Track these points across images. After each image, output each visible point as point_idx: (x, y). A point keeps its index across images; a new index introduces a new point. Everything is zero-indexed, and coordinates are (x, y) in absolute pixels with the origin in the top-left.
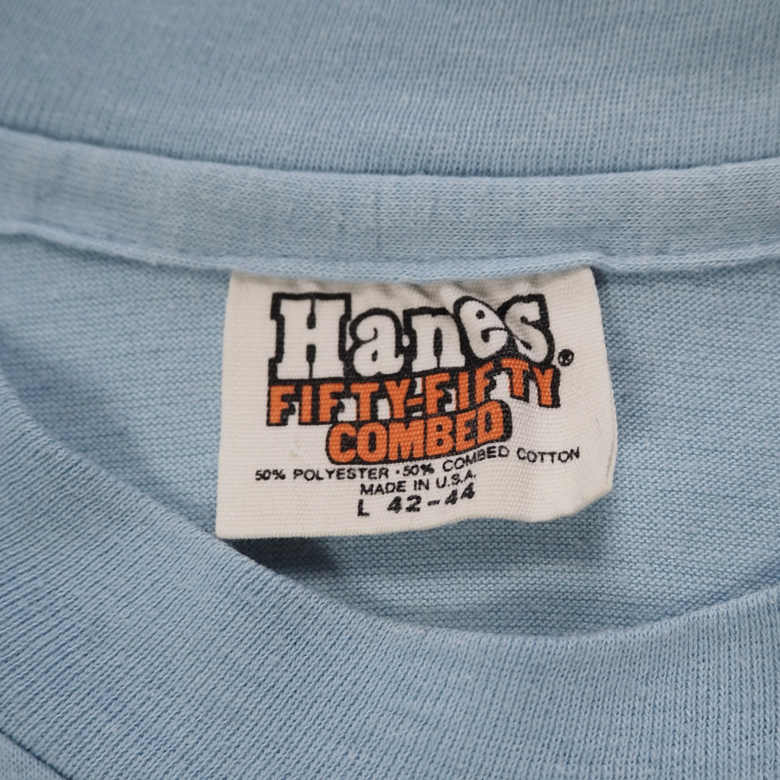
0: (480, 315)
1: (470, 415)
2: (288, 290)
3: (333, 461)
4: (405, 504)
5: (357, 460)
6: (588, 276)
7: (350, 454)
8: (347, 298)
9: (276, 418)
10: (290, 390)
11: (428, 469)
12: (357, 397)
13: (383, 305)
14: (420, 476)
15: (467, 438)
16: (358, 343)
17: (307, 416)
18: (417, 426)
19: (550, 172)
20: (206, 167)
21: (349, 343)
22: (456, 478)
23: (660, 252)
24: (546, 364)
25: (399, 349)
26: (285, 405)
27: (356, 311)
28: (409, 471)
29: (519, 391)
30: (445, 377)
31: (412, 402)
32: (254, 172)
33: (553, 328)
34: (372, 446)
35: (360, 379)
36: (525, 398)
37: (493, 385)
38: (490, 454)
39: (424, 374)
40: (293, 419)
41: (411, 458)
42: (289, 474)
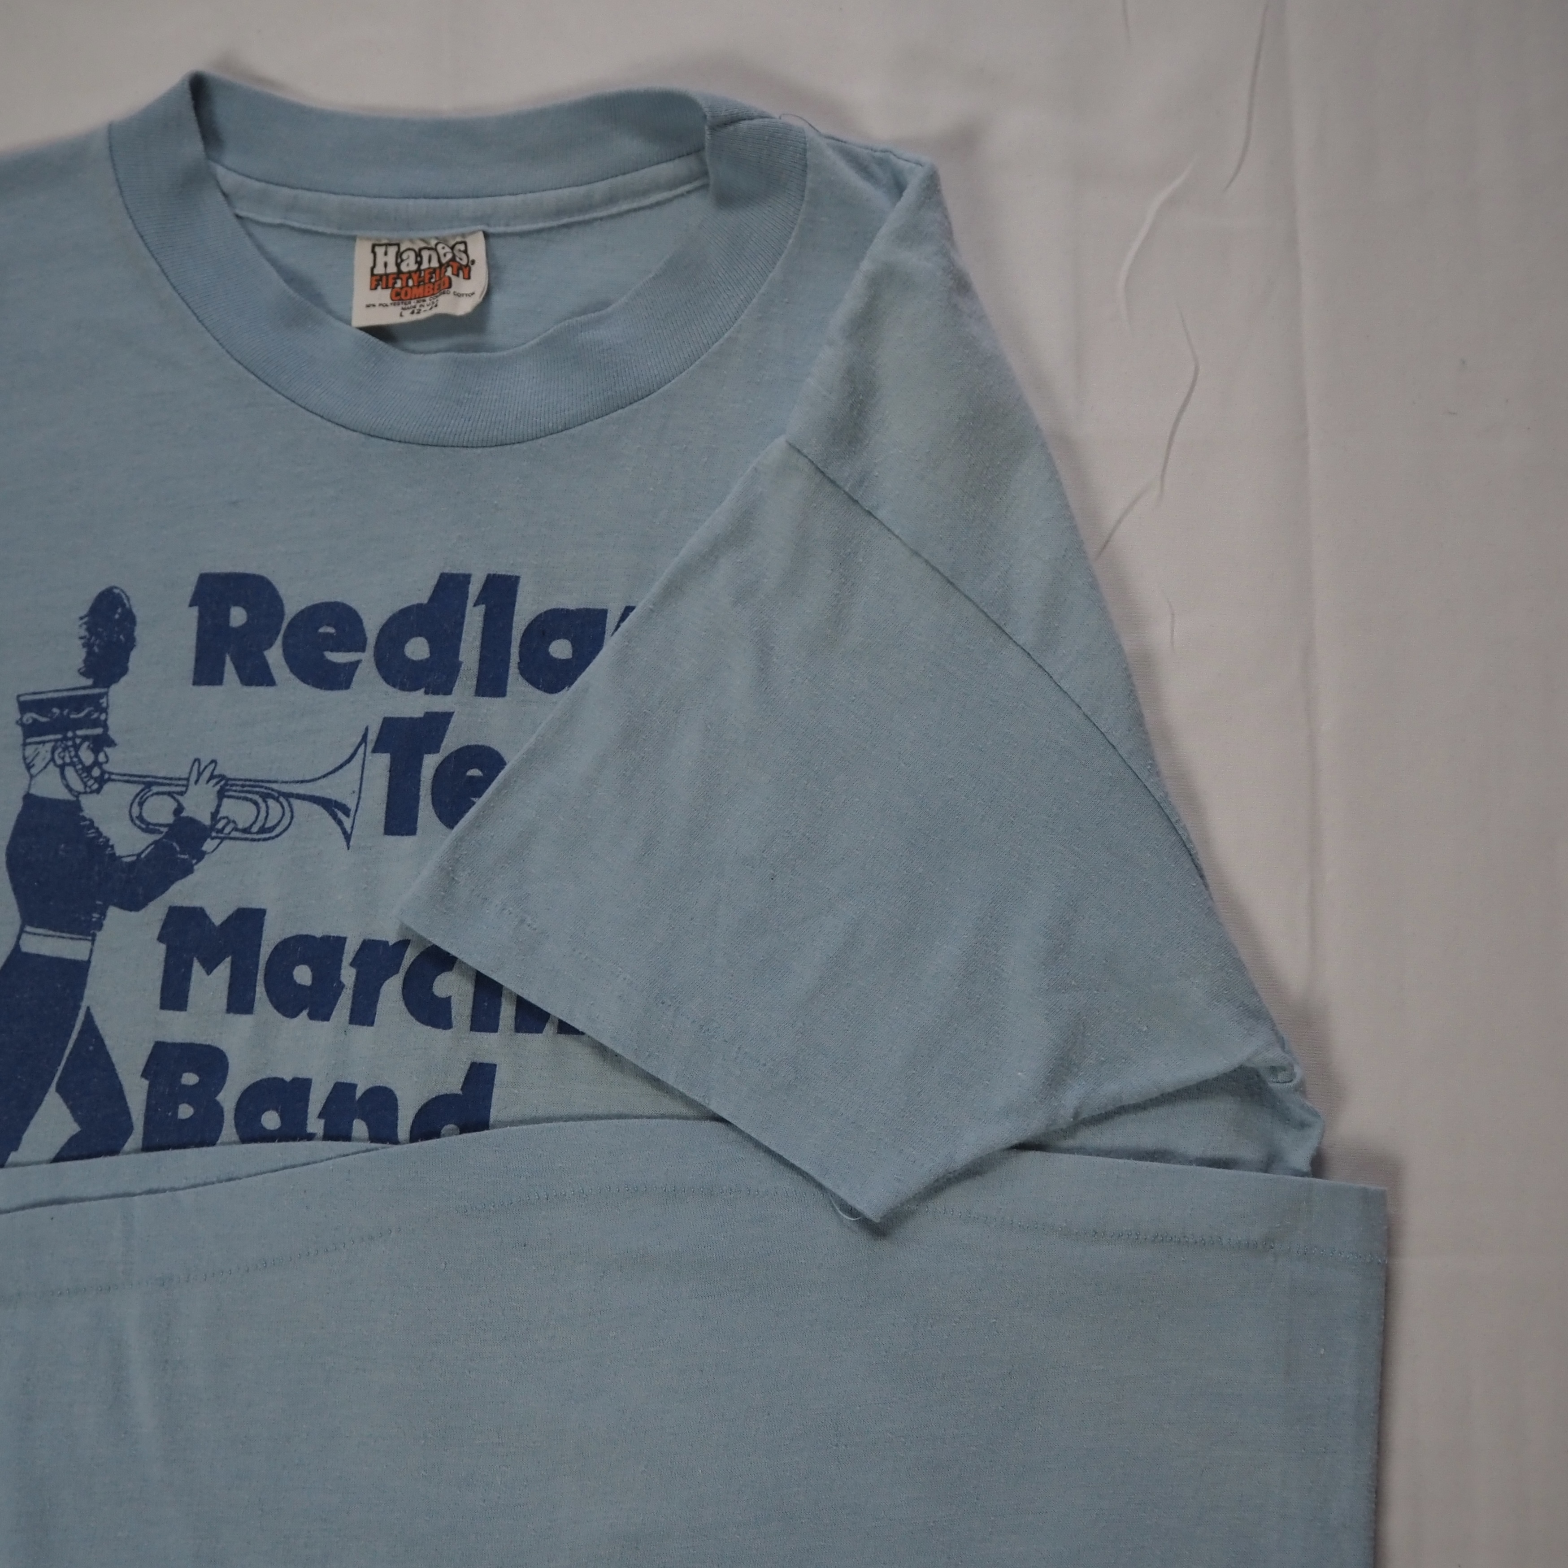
0: (443, 248)
1: (439, 282)
2: (377, 242)
3: (392, 300)
4: (416, 311)
5: (402, 300)
6: (481, 236)
7: (398, 298)
8: (398, 245)
9: (373, 287)
10: (378, 278)
11: (424, 301)
12: (401, 279)
13: (411, 246)
14: (422, 303)
15: (438, 289)
16: (402, 261)
17: (384, 286)
18: (421, 288)
19: (468, 197)
20: (347, 198)
21: (399, 260)
22: (433, 303)
23: (507, 225)
24: (467, 266)
25: (416, 262)
26: (376, 283)
27: (402, 249)
28: (418, 302)
29: (455, 273)
30: (431, 270)
31: (421, 279)
32: (364, 199)
33: (470, 252)
34: (406, 294)
35: (403, 273)
36: (458, 275)
37: (446, 271)
38: (444, 293)
39: (424, 270)
40: (379, 288)
41: (419, 298)
42: (377, 305)
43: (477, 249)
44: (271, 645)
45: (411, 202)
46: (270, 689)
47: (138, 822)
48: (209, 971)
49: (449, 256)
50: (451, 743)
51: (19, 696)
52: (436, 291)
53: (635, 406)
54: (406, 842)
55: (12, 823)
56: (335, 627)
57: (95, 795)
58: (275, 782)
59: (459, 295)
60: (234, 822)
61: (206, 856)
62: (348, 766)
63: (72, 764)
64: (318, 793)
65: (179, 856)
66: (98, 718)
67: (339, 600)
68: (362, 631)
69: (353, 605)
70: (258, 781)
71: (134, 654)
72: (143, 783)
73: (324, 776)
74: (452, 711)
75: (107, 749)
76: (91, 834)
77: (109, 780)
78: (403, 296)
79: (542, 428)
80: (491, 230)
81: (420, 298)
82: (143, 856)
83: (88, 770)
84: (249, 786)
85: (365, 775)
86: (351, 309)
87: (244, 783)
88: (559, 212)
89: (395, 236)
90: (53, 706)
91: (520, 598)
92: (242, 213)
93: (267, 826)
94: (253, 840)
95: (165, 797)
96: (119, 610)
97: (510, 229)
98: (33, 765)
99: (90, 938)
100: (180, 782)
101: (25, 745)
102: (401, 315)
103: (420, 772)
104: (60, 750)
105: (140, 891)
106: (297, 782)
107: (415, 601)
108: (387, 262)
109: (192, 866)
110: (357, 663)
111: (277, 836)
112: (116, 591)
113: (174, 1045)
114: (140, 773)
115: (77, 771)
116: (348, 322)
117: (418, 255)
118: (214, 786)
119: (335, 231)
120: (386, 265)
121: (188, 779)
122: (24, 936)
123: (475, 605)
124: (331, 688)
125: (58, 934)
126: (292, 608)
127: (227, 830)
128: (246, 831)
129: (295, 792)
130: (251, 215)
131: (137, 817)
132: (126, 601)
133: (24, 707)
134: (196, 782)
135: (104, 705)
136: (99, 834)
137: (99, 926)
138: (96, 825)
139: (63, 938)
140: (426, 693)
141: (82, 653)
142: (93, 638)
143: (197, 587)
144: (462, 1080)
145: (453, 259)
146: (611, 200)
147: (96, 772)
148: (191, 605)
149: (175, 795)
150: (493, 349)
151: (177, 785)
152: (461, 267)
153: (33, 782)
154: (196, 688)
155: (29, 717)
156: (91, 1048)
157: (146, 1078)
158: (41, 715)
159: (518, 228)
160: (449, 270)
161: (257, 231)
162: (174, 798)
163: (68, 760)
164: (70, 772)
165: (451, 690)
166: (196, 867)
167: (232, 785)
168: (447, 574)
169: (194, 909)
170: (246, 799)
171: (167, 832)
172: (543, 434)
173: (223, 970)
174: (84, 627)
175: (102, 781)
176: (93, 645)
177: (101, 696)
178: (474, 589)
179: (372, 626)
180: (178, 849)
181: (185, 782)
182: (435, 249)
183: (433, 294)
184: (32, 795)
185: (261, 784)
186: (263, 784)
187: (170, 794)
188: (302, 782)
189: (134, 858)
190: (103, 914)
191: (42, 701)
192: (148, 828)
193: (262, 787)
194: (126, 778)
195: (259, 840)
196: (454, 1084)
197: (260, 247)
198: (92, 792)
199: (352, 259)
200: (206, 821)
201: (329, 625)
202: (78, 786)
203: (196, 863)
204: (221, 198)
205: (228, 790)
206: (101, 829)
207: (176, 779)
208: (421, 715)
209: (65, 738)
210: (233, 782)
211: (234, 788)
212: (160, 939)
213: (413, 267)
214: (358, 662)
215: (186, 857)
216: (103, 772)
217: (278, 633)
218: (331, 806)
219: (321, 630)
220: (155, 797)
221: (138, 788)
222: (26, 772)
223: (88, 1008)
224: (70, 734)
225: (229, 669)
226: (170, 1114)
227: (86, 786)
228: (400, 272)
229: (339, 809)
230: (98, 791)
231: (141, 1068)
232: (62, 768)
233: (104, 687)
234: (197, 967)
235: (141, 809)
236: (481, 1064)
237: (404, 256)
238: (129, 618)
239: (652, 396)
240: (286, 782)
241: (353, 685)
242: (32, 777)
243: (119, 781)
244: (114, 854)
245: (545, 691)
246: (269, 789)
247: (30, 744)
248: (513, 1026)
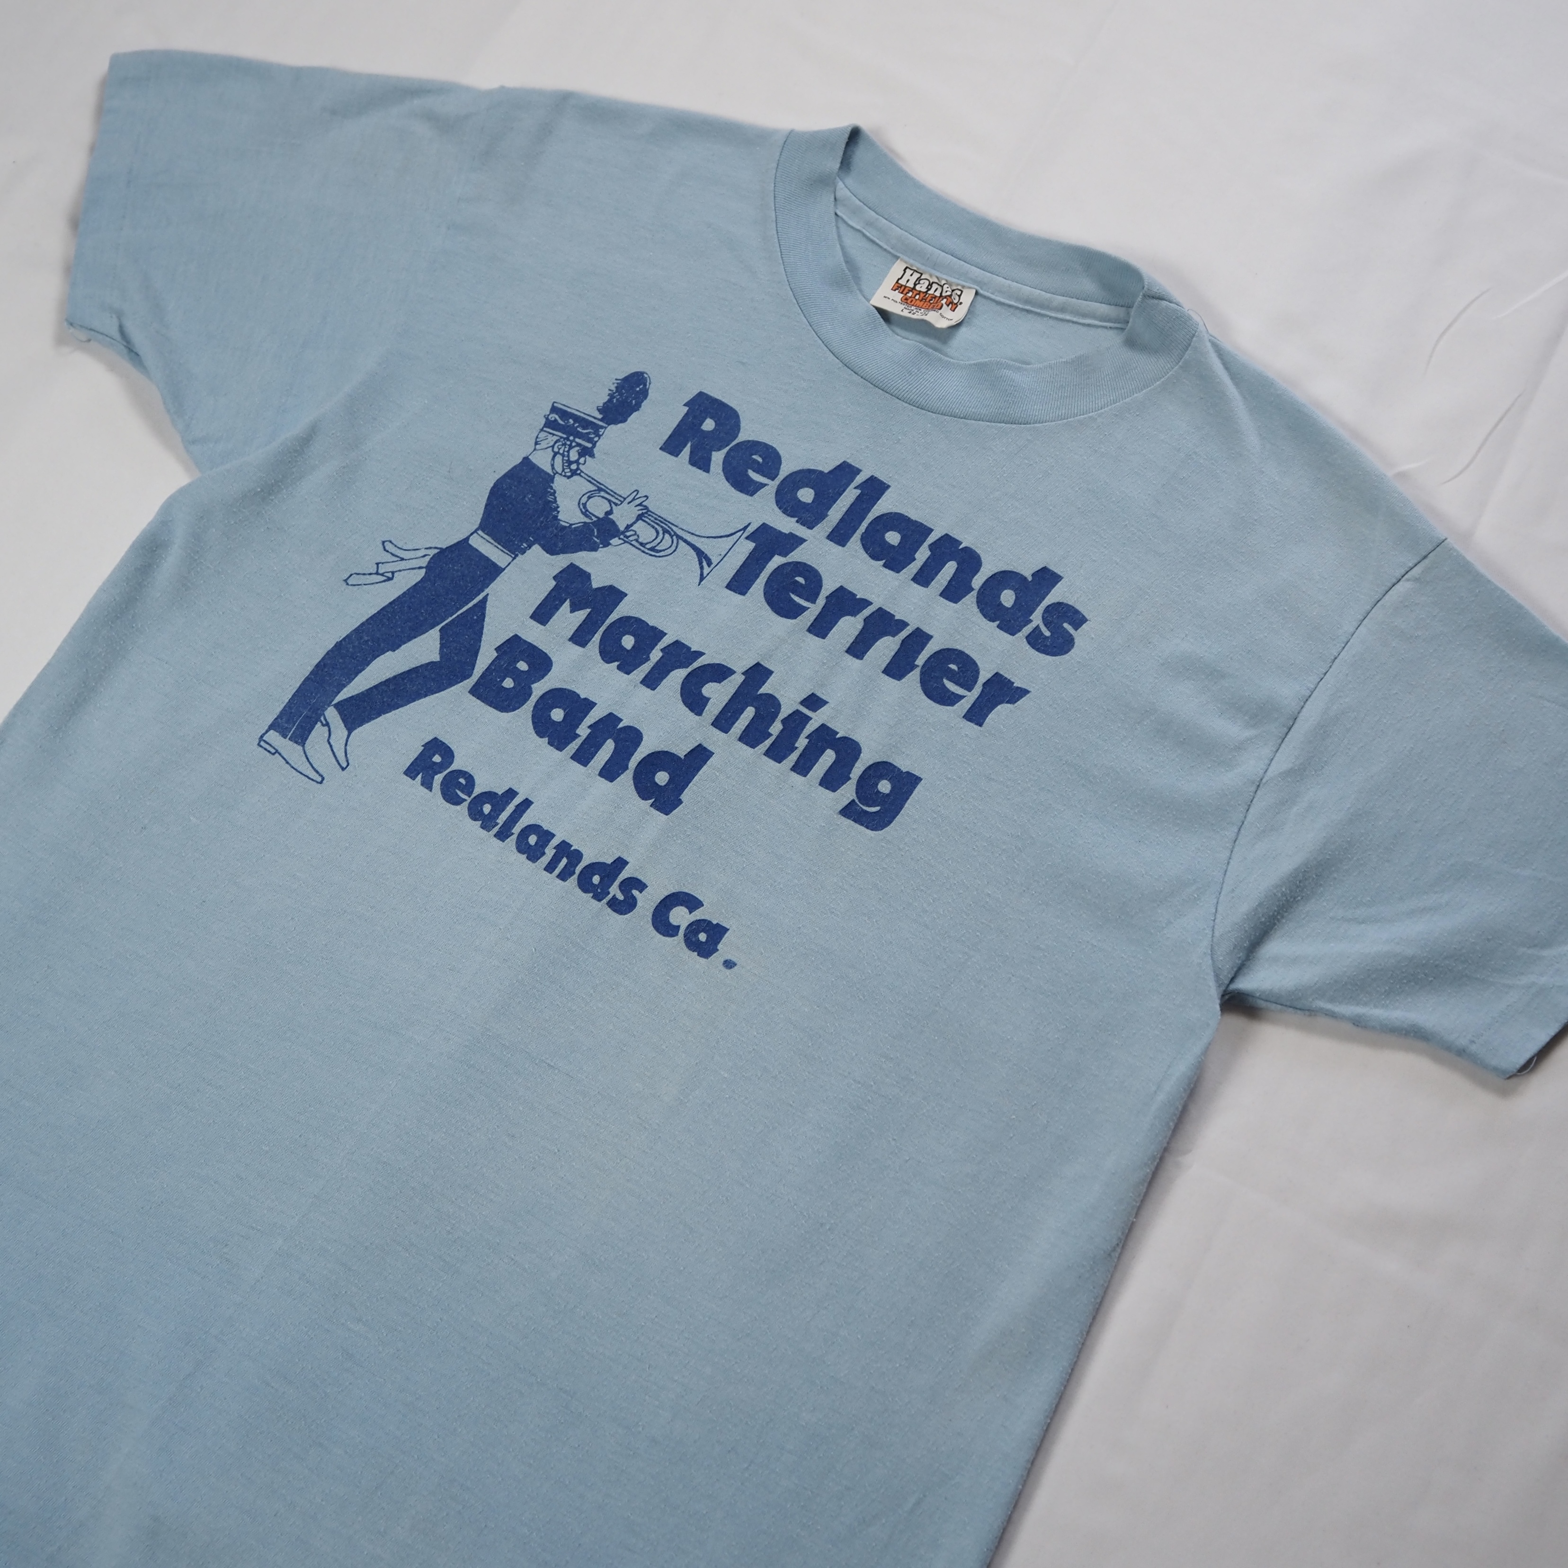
0: (947, 289)
1: (934, 304)
2: (910, 267)
3: (901, 301)
4: (911, 312)
5: (907, 303)
6: (973, 292)
7: (905, 301)
8: (922, 274)
9: (894, 289)
10: (900, 286)
11: (920, 310)
12: (913, 292)
13: (928, 278)
14: (918, 310)
15: (932, 307)
16: (919, 283)
17: (900, 291)
18: (922, 303)
19: (978, 267)
21: (917, 282)
22: (924, 313)
23: (992, 294)
24: (956, 304)
25: (927, 288)
26: (896, 288)
27: (923, 277)
28: (916, 308)
29: (948, 303)
30: (934, 296)
31: (925, 298)
32: (916, 239)
33: (962, 297)
34: (911, 301)
35: (916, 290)
36: (948, 306)
37: (943, 300)
38: (934, 311)
39: (929, 294)
40: (897, 291)
42: (891, 299)
43: (967, 298)
44: (719, 450)
45: (943, 254)
46: (705, 474)
47: (581, 507)
48: (572, 611)
49: (948, 293)
50: (795, 556)
51: (554, 402)
52: (930, 308)
53: (1014, 426)
54: (736, 598)
55: (509, 468)
56: (763, 459)
57: (566, 478)
58: (677, 526)
59: (943, 317)
60: (638, 536)
61: (610, 546)
62: (725, 538)
63: (563, 455)
64: (698, 545)
65: (594, 538)
66: (593, 438)
67: (774, 446)
68: (778, 469)
69: (781, 453)
70: (666, 521)
71: (635, 415)
72: (598, 487)
73: (708, 537)
74: (807, 539)
75: (587, 457)
76: (550, 498)
77: (579, 474)
78: (909, 301)
79: (951, 410)
80: (981, 291)
81: (919, 308)
82: (573, 526)
83: (570, 463)
84: (660, 521)
85: (733, 548)
86: (874, 294)
87: (657, 517)
88: (1027, 301)
89: (922, 268)
90: (570, 418)
91: (884, 498)
92: (839, 213)
93: (656, 548)
94: (643, 552)
95: (606, 501)
96: (641, 387)
97: (993, 297)
98: (540, 444)
99: (513, 556)
100: (619, 498)
101: (542, 430)
102: (902, 311)
103: (767, 563)
104: (560, 443)
105: (560, 544)
106: (689, 533)
107: (820, 468)
108: (909, 280)
109: (599, 548)
110: (764, 485)
111: (660, 557)
112: (646, 375)
113: (525, 642)
114: (599, 481)
115: (563, 460)
116: (868, 300)
117: (931, 285)
118: (639, 510)
119: (889, 249)
120: (908, 281)
121: (625, 499)
122: (475, 535)
123: (855, 488)
124: (741, 491)
125: (496, 544)
126: (742, 437)
127: (631, 538)
128: (641, 544)
129: (685, 537)
130: (844, 217)
131: (583, 504)
132: (648, 384)
133: (554, 409)
134: (629, 503)
135: (601, 433)
136: (555, 501)
137: (523, 552)
138: (556, 495)
139: (498, 548)
140: (797, 522)
141: (607, 398)
142: (617, 394)
143: (694, 397)
144: (689, 750)
145: (950, 296)
146: (1062, 309)
147: (574, 467)
148: (685, 405)
149: (612, 503)
150: (946, 355)
151: (617, 499)
152: (952, 303)
153: (534, 452)
154: (661, 452)
155: (554, 417)
156: (475, 617)
157: (497, 652)
158: (562, 420)
159: (998, 298)
160: (945, 300)
161: (843, 228)
162: (611, 505)
163: (561, 451)
164: (559, 458)
165: (814, 527)
166: (600, 549)
167: (649, 515)
168: (848, 463)
169: (585, 572)
170: (653, 527)
171: (595, 521)
172: (949, 414)
173: (581, 615)
174: (616, 385)
175: (574, 473)
176: (614, 397)
177: (602, 427)
178: (860, 479)
179: (785, 470)
180: (596, 534)
181: (622, 500)
182: (942, 287)
183: (927, 309)
184: (529, 459)
185: (667, 523)
186: (668, 524)
187: (609, 501)
188: (692, 534)
189: (568, 525)
190: (530, 547)
191: (566, 412)
192: (586, 513)
193: (666, 525)
194: (590, 479)
195: (647, 553)
196: (681, 751)
197: (839, 236)
198: (565, 476)
199: (890, 268)
200: (622, 528)
201: (760, 456)
202: (559, 468)
203: (602, 547)
204: (832, 199)
205: (645, 517)
206: (557, 499)
207: (618, 495)
208: (787, 532)
209: (568, 439)
210: (652, 514)
211: (650, 517)
212: (555, 578)
213: (924, 290)
214: (766, 485)
215: (598, 541)
216: (578, 469)
217: (727, 446)
218: (702, 556)
219: (754, 457)
220: (600, 498)
221: (593, 488)
222: (534, 445)
223: (488, 594)
224: (571, 438)
225: (687, 450)
226: (498, 680)
227: (563, 470)
228: (914, 288)
229: (705, 560)
230: (569, 477)
231: (498, 644)
232: (555, 454)
233: (606, 423)
234: (567, 605)
235: (588, 500)
236: (705, 748)
237: (921, 282)
238: (645, 394)
239: (1028, 426)
240: (683, 530)
241: (756, 496)
242: (535, 449)
243: (585, 478)
244: (557, 516)
245: (870, 556)
246: (671, 528)
247: (545, 431)
248: (739, 736)
